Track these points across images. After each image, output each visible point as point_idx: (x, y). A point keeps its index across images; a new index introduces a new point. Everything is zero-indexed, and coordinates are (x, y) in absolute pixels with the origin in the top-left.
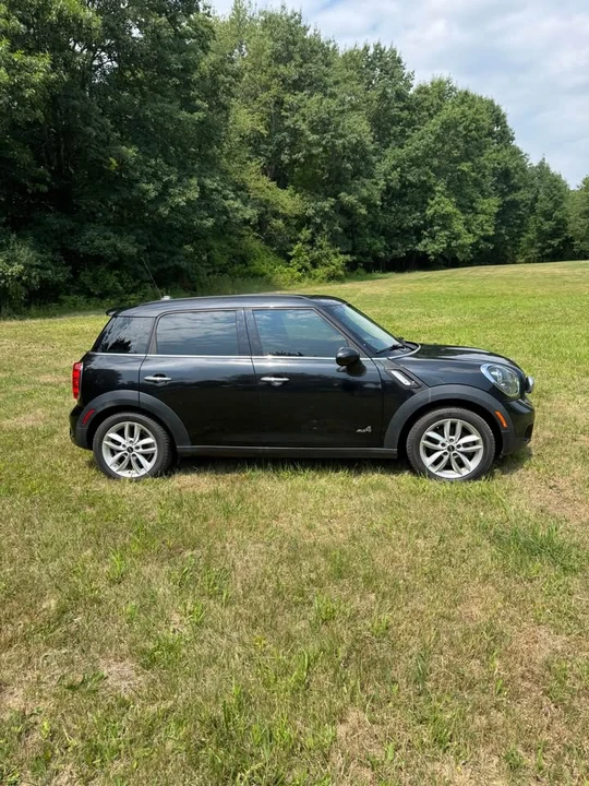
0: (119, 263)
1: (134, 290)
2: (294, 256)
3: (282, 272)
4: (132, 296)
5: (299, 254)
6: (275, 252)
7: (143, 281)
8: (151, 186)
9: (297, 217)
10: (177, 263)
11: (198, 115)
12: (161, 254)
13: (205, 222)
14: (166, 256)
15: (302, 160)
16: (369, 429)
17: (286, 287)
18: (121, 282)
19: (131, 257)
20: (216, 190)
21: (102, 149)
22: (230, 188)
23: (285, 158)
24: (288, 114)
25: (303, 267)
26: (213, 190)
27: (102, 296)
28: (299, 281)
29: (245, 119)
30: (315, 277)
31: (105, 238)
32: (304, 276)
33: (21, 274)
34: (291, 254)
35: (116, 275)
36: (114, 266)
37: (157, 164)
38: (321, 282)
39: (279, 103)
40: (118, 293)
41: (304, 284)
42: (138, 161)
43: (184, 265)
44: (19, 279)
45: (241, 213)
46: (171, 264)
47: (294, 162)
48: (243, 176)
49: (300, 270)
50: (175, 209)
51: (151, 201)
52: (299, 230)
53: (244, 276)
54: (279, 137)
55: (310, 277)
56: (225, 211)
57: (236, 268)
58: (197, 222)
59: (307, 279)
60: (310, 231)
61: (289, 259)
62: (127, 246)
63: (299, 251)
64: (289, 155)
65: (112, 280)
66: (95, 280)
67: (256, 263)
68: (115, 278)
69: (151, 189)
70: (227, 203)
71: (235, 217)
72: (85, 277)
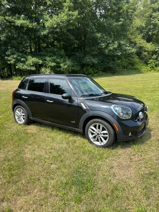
0: (93, 66)
1: (96, 73)
2: (149, 63)
3: (144, 68)
4: (96, 74)
5: (151, 63)
6: (144, 62)
7: (99, 71)
8: (104, 44)
9: (153, 51)
10: (109, 65)
11: (120, 23)
12: (105, 63)
13: (118, 53)
14: (106, 64)
15: (156, 33)
16: (74, 122)
17: (145, 73)
18: (93, 71)
19: (96, 64)
20: (124, 44)
21: (91, 35)
22: (128, 43)
23: (150, 33)
24: (153, 19)
25: (152, 67)
26: (123, 44)
27: (88, 74)
28: (150, 71)
29: (138, 22)
30: (156, 70)
31: (90, 59)
32: (152, 70)
33: (67, 68)
34: (148, 63)
35: (92, 69)
36: (92, 66)
37: (106, 38)
38: (158, 72)
39: (151, 16)
40: (92, 74)
41: (152, 72)
42: (101, 37)
43: (111, 66)
44: (66, 69)
45: (131, 50)
46: (108, 66)
47: (153, 34)
48: (136, 40)
49: (151, 68)
50: (110, 50)
51: (104, 49)
52: (153, 55)
53: (132, 69)
54: (149, 27)
55: (154, 70)
56: (126, 50)
57: (129, 67)
58: (116, 53)
59: (153, 70)
60: (156, 56)
61: (147, 64)
62: (95, 61)
63: (152, 62)
64: (152, 32)
65: (91, 70)
66: (87, 70)
67: (136, 65)
68: (92, 70)
69: (103, 45)
70: (126, 48)
71: (129, 52)
72: (84, 69)
